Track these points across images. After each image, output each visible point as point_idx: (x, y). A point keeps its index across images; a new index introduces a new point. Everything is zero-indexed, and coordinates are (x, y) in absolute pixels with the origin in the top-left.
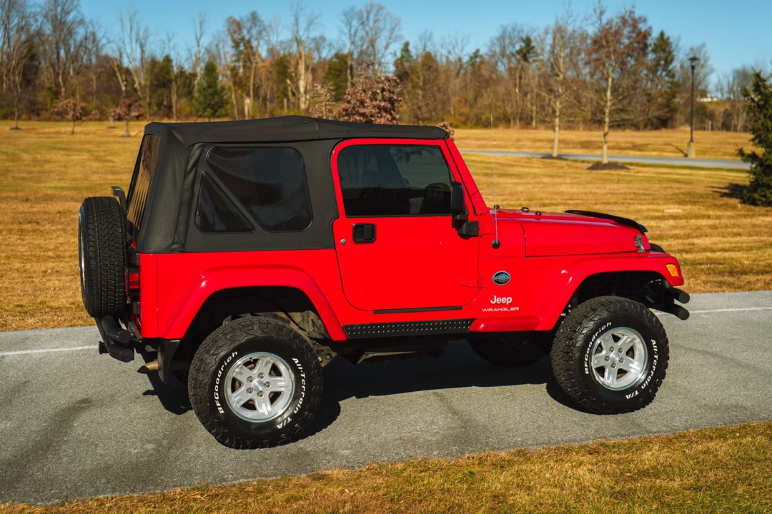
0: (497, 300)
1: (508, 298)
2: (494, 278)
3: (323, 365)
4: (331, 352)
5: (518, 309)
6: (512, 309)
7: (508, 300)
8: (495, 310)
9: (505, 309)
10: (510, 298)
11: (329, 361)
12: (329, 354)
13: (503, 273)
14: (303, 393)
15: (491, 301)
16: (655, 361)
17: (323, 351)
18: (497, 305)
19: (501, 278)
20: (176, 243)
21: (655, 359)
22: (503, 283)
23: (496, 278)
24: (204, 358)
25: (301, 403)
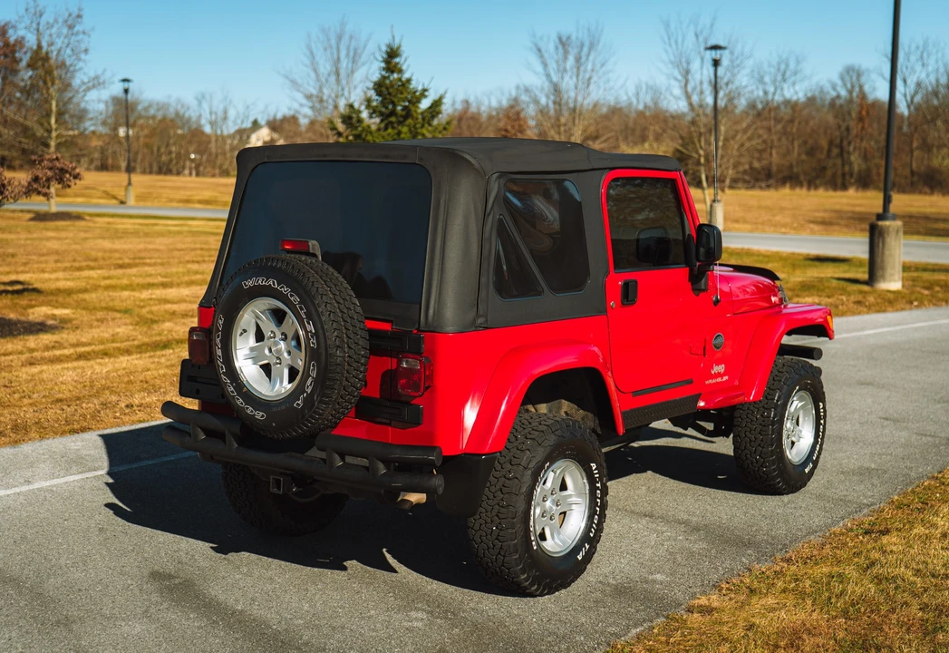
0: (715, 369)
1: (723, 366)
5: (727, 377)
6: (723, 379)
7: (722, 368)
8: (714, 381)
9: (720, 379)
13: (719, 336)
14: (598, 509)
15: (712, 371)
16: (821, 427)
18: (715, 375)
19: (718, 341)
20: (482, 316)
21: (822, 424)
22: (719, 348)
23: (715, 342)
24: (518, 476)
25: (596, 522)
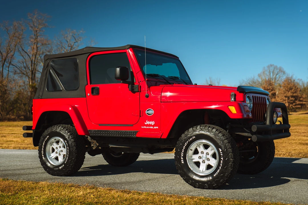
0: (148, 123)
1: (153, 122)
2: (146, 112)
3: (94, 148)
4: (96, 143)
5: (158, 127)
6: (155, 128)
7: (153, 123)
8: (147, 127)
9: (152, 127)
10: (154, 122)
11: (96, 147)
12: (96, 144)
13: (150, 110)
14: (68, 155)
15: (145, 123)
16: (222, 161)
17: (94, 142)
18: (147, 125)
19: (150, 112)
20: (40, 95)
21: (222, 160)
22: (150, 115)
23: (147, 112)
25: (67, 159)
